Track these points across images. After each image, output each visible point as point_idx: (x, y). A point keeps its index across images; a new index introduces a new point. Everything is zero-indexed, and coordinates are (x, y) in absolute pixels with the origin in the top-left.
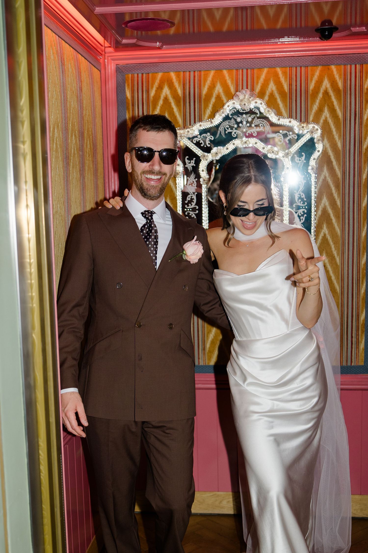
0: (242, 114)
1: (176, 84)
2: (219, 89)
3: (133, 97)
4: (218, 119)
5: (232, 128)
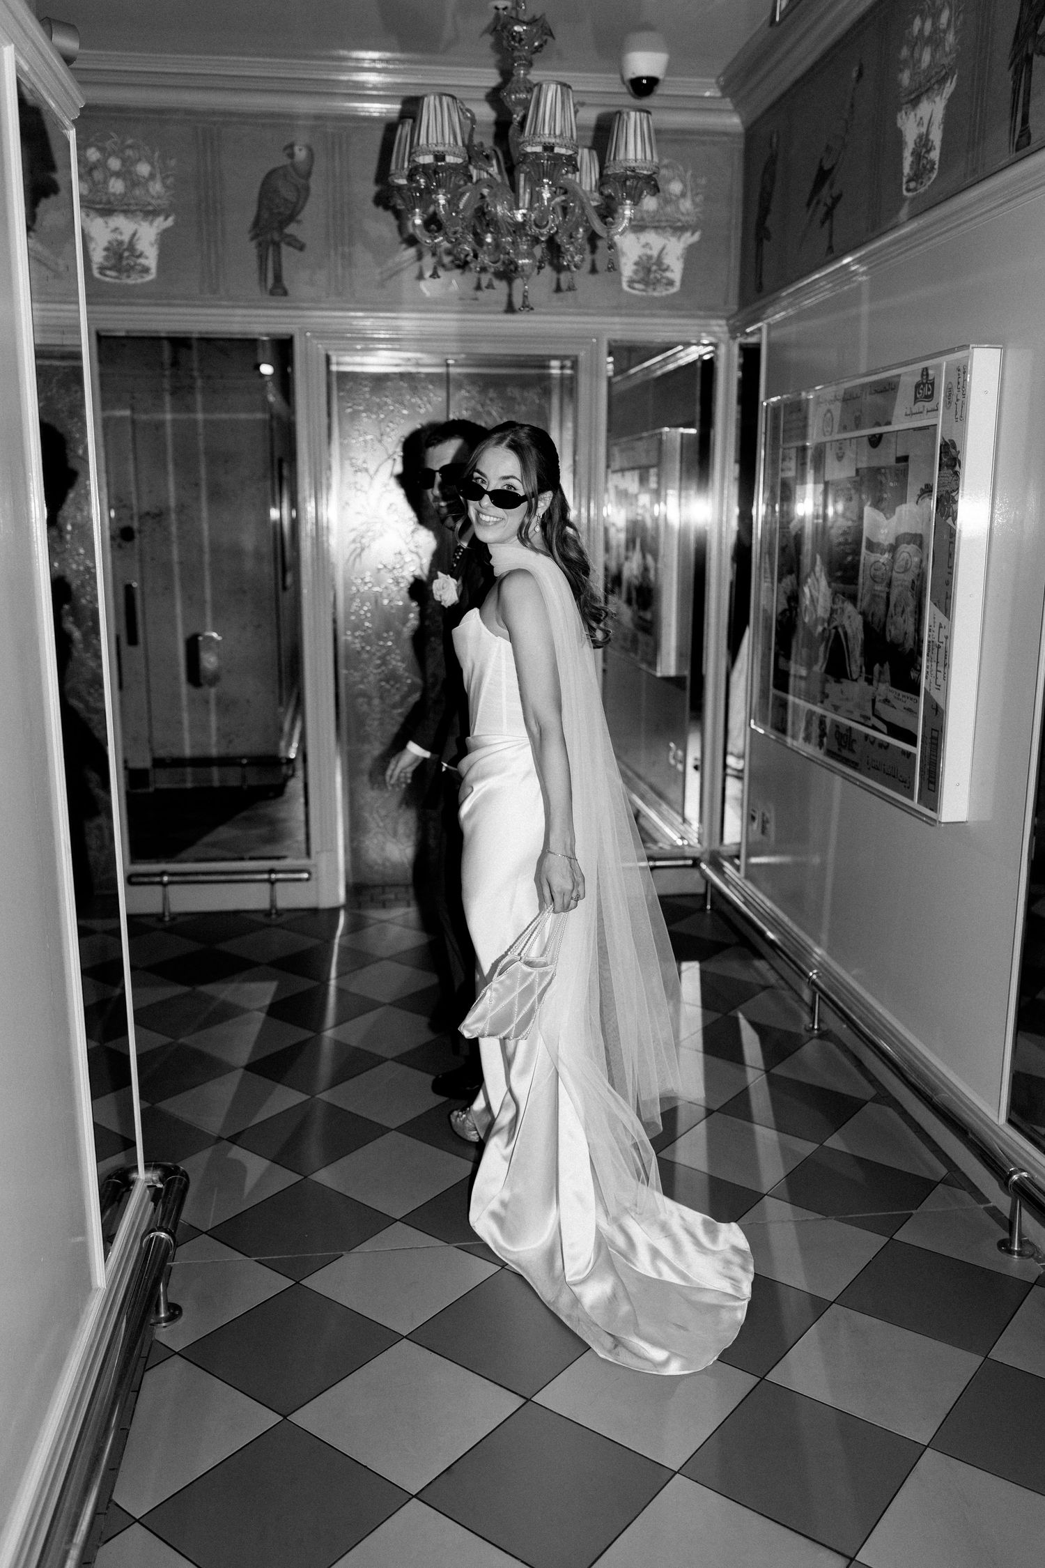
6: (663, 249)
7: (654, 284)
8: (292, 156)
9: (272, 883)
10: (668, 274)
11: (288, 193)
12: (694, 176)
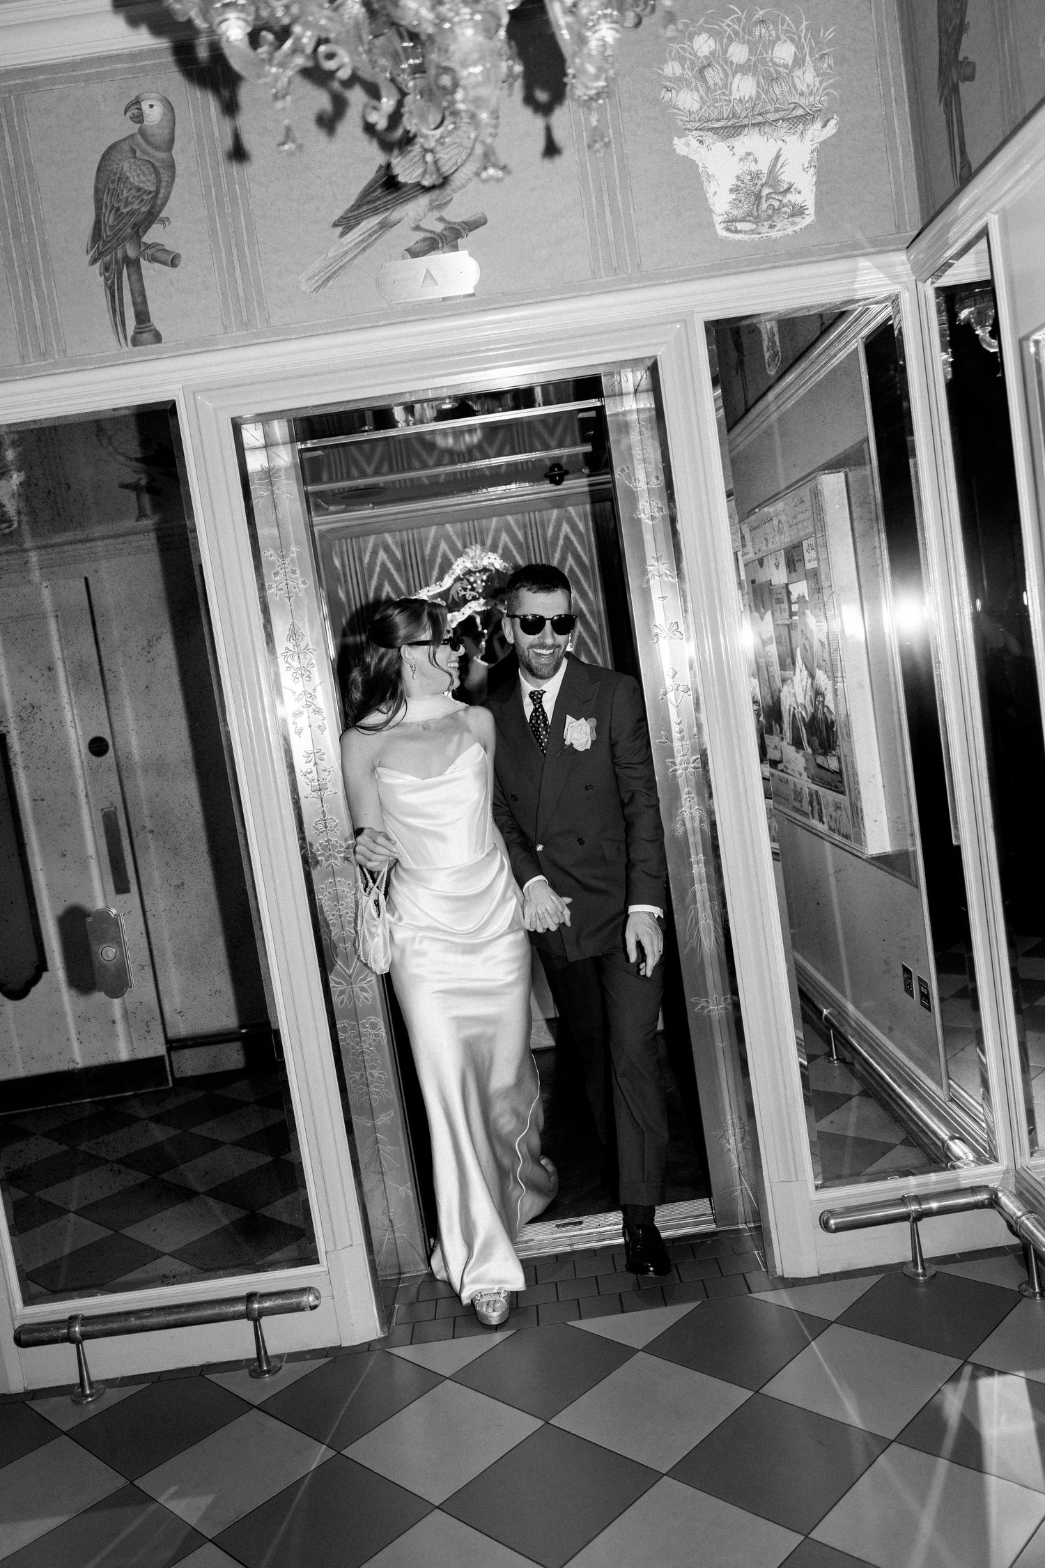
0: (475, 572)
1: (394, 548)
2: (443, 546)
3: (343, 566)
4: (448, 581)
5: (465, 589)
6: (777, 157)
7: (770, 217)
8: (139, 118)
9: (255, 1318)
10: (791, 197)
11: (139, 178)
12: (814, 31)
